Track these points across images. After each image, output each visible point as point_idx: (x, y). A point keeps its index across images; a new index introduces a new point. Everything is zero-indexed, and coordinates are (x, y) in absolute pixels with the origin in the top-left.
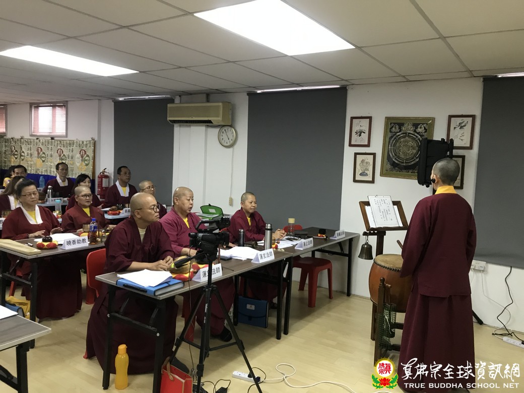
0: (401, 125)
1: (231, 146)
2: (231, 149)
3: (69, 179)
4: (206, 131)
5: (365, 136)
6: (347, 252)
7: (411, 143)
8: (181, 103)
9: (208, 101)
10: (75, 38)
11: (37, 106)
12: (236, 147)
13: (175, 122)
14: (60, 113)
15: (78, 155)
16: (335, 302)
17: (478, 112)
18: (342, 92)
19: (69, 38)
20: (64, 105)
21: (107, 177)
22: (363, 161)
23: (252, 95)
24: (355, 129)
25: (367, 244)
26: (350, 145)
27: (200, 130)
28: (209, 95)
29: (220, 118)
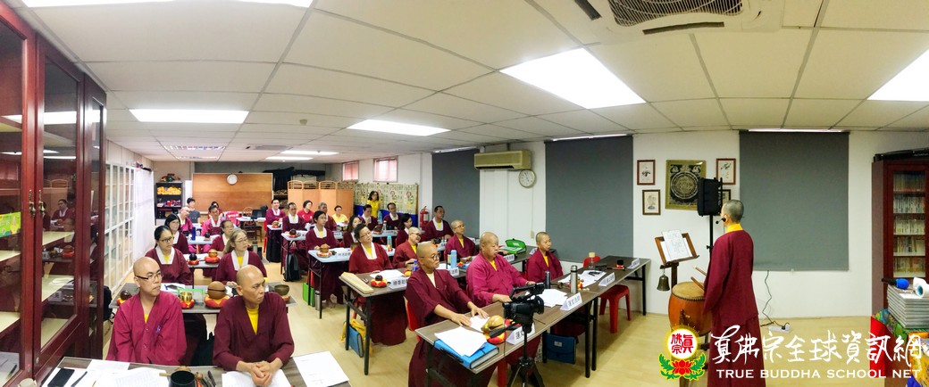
0: (679, 167)
1: (531, 186)
2: (530, 189)
3: (399, 214)
4: (508, 176)
5: (650, 176)
6: (641, 276)
7: (688, 181)
8: (485, 152)
9: (509, 150)
10: (400, 108)
11: (378, 160)
12: (535, 187)
13: (480, 168)
14: (393, 164)
15: (406, 196)
16: (634, 323)
17: (737, 157)
18: (629, 139)
19: (396, 108)
20: (395, 159)
21: (427, 213)
22: (650, 197)
23: (548, 143)
24: (641, 170)
25: (664, 276)
26: (638, 184)
27: (504, 173)
28: (509, 145)
29: (520, 164)
